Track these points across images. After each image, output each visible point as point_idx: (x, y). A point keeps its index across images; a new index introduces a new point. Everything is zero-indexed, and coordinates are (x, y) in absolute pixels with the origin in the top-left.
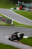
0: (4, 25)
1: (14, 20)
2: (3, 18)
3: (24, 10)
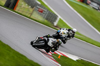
1: (62, 19)
2: (40, 8)
3: (87, 4)
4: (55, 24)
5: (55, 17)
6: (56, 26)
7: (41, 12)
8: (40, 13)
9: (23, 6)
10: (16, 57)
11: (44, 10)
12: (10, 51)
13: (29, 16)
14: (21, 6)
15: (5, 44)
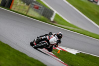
0: (36, 17)
1: (58, 14)
2: (36, 4)
5: (51, 12)
7: (37, 8)
9: (18, 4)
10: (16, 56)
11: (40, 6)
12: (10, 50)
13: (25, 13)
14: (16, 5)
15: (4, 44)
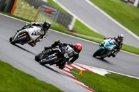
1: (79, 20)
2: (48, 7)
4: (71, 27)
5: (70, 18)
6: (72, 31)
7: (50, 12)
8: (48, 14)
9: (23, 7)
11: (53, 9)
14: (20, 8)
